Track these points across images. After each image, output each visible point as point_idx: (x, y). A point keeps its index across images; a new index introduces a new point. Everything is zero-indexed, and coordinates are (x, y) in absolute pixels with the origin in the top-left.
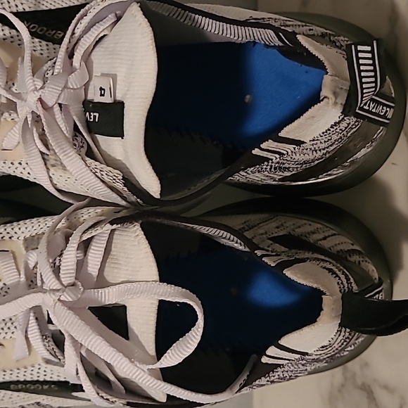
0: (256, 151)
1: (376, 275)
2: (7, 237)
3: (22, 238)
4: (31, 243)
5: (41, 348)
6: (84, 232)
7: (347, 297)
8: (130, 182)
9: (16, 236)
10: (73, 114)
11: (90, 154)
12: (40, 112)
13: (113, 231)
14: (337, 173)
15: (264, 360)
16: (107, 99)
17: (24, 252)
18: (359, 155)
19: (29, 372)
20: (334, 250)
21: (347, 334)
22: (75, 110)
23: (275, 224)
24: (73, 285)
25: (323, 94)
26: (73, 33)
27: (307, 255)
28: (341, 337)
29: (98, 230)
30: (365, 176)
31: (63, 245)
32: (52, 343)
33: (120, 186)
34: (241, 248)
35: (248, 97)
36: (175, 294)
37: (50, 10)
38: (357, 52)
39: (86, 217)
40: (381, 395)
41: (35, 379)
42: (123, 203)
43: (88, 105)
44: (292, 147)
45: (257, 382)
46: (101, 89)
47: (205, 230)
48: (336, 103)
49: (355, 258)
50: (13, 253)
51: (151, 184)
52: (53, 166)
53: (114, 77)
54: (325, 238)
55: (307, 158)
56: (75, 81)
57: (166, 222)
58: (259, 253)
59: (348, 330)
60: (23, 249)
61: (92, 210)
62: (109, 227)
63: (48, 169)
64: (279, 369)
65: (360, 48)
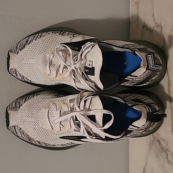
0: (126, 79)
1: (158, 109)
2: (65, 100)
3: (69, 100)
4: (71, 101)
5: (74, 127)
6: (86, 98)
7: (148, 113)
8: (96, 86)
9: (67, 99)
10: (82, 70)
11: (86, 79)
12: (75, 70)
13: (92, 98)
14: (148, 83)
15: (129, 129)
16: (91, 67)
17: (69, 103)
18: (153, 78)
19: (70, 133)
20: (147, 103)
21: (149, 123)
22: (83, 69)
23: (132, 96)
24: (83, 110)
25: (141, 66)
26: (82, 50)
27: (139, 103)
28: (147, 123)
29: (89, 97)
30: (157, 83)
31: (80, 101)
32: (77, 125)
33: (94, 87)
34: (123, 102)
35: (125, 63)
36: (107, 112)
37: (74, 42)
38: (148, 56)
39: (85, 94)
40: (162, 142)
41: (72, 135)
42: (94, 91)
43: (86, 68)
44: (135, 77)
45: (127, 135)
46: (89, 64)
47: (114, 97)
48: (144, 68)
49: (153, 105)
50: (66, 103)
51: (101, 86)
52: (76, 82)
53: (92, 62)
54: (145, 100)
55: (139, 80)
56: (83, 62)
57: (105, 95)
58: (127, 103)
59: (149, 122)
60: (69, 102)
61: (86, 93)
62: (91, 97)
63: (75, 83)
64: (133, 132)
65: (149, 56)
